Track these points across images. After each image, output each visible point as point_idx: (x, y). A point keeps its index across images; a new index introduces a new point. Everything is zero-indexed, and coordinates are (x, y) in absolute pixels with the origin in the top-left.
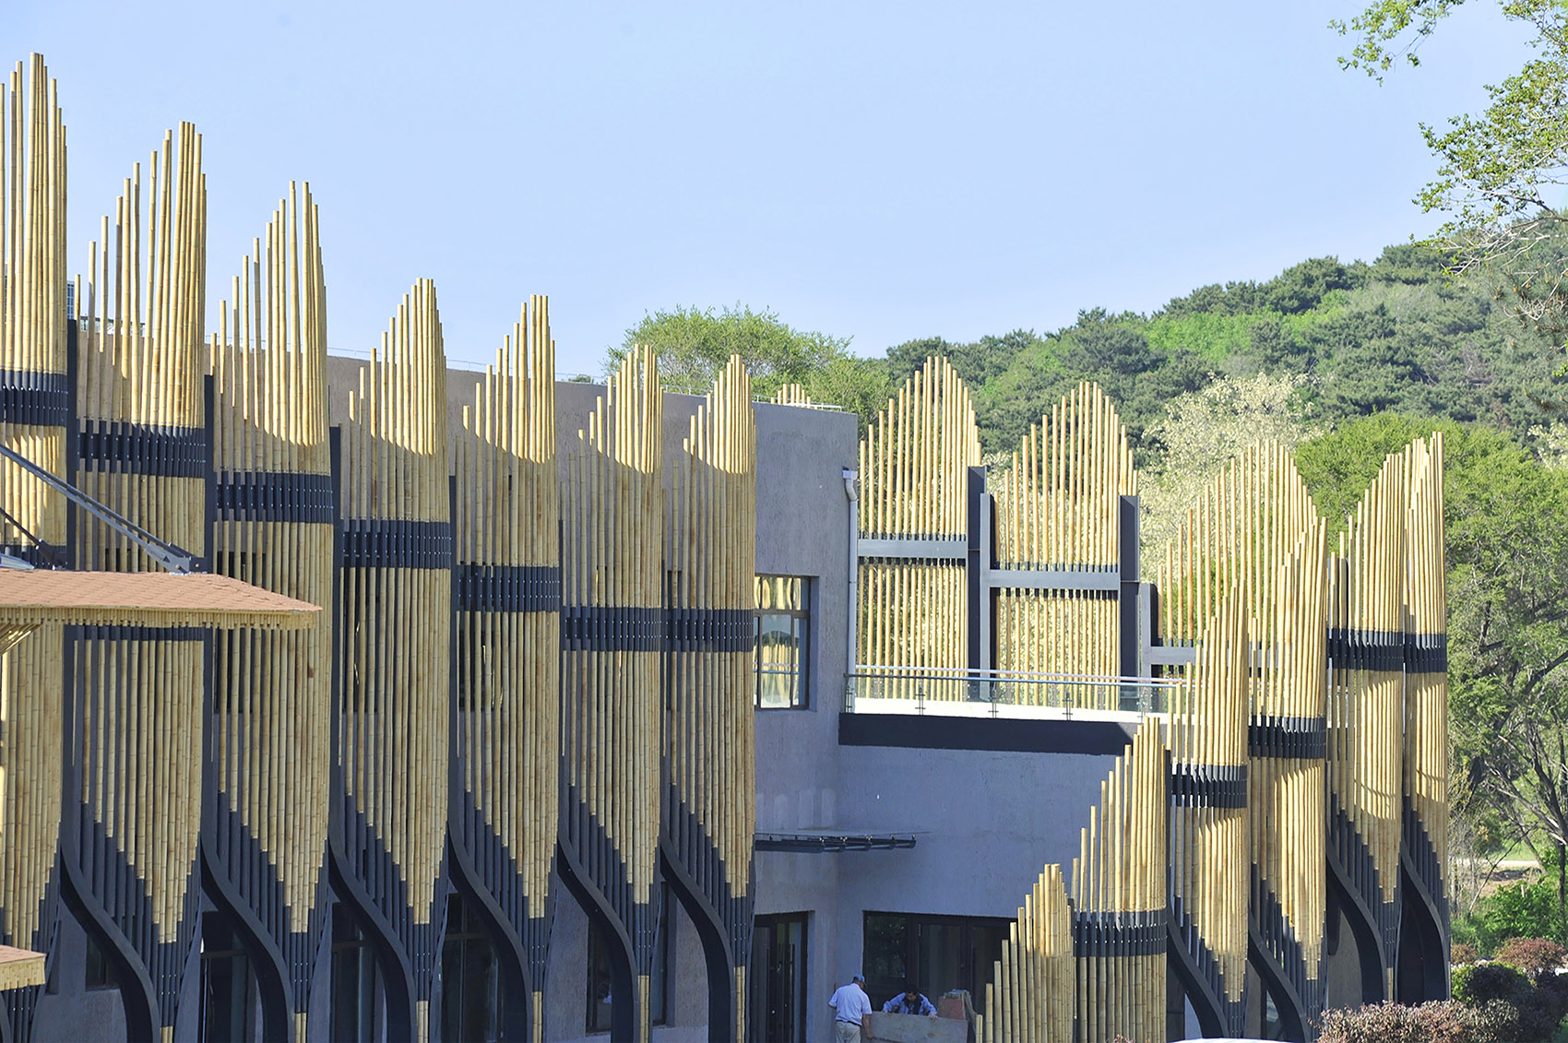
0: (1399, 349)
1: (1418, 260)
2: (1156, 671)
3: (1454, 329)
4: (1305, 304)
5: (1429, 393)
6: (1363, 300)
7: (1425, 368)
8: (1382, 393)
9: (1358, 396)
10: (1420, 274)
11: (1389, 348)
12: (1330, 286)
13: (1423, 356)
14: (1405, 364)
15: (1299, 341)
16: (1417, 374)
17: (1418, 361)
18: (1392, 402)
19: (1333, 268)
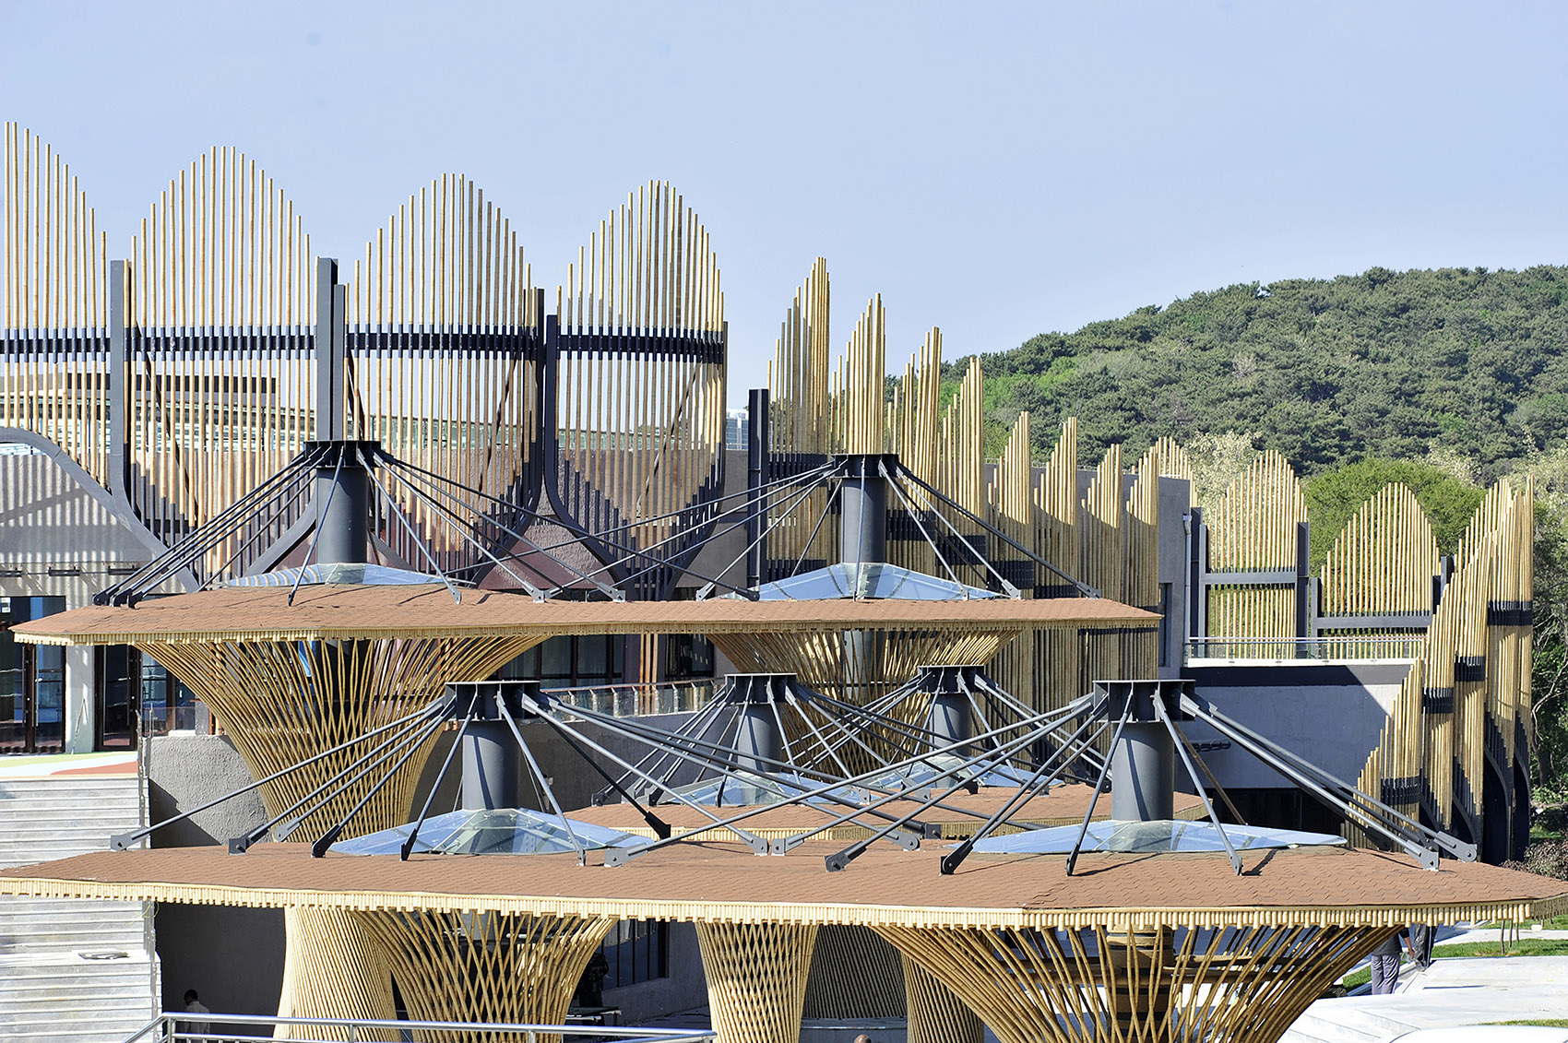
0: (1126, 399)
1: (1116, 332)
2: (1320, 633)
3: (1159, 383)
4: (1039, 368)
5: (1151, 430)
6: (1087, 365)
7: (1144, 412)
8: (1116, 431)
9: (1101, 434)
10: (1118, 342)
11: (1120, 399)
12: (1057, 354)
13: (1142, 403)
14: (1130, 410)
15: (1050, 397)
16: (1139, 417)
17: (1138, 407)
18: (1125, 437)
19: (1058, 340)
